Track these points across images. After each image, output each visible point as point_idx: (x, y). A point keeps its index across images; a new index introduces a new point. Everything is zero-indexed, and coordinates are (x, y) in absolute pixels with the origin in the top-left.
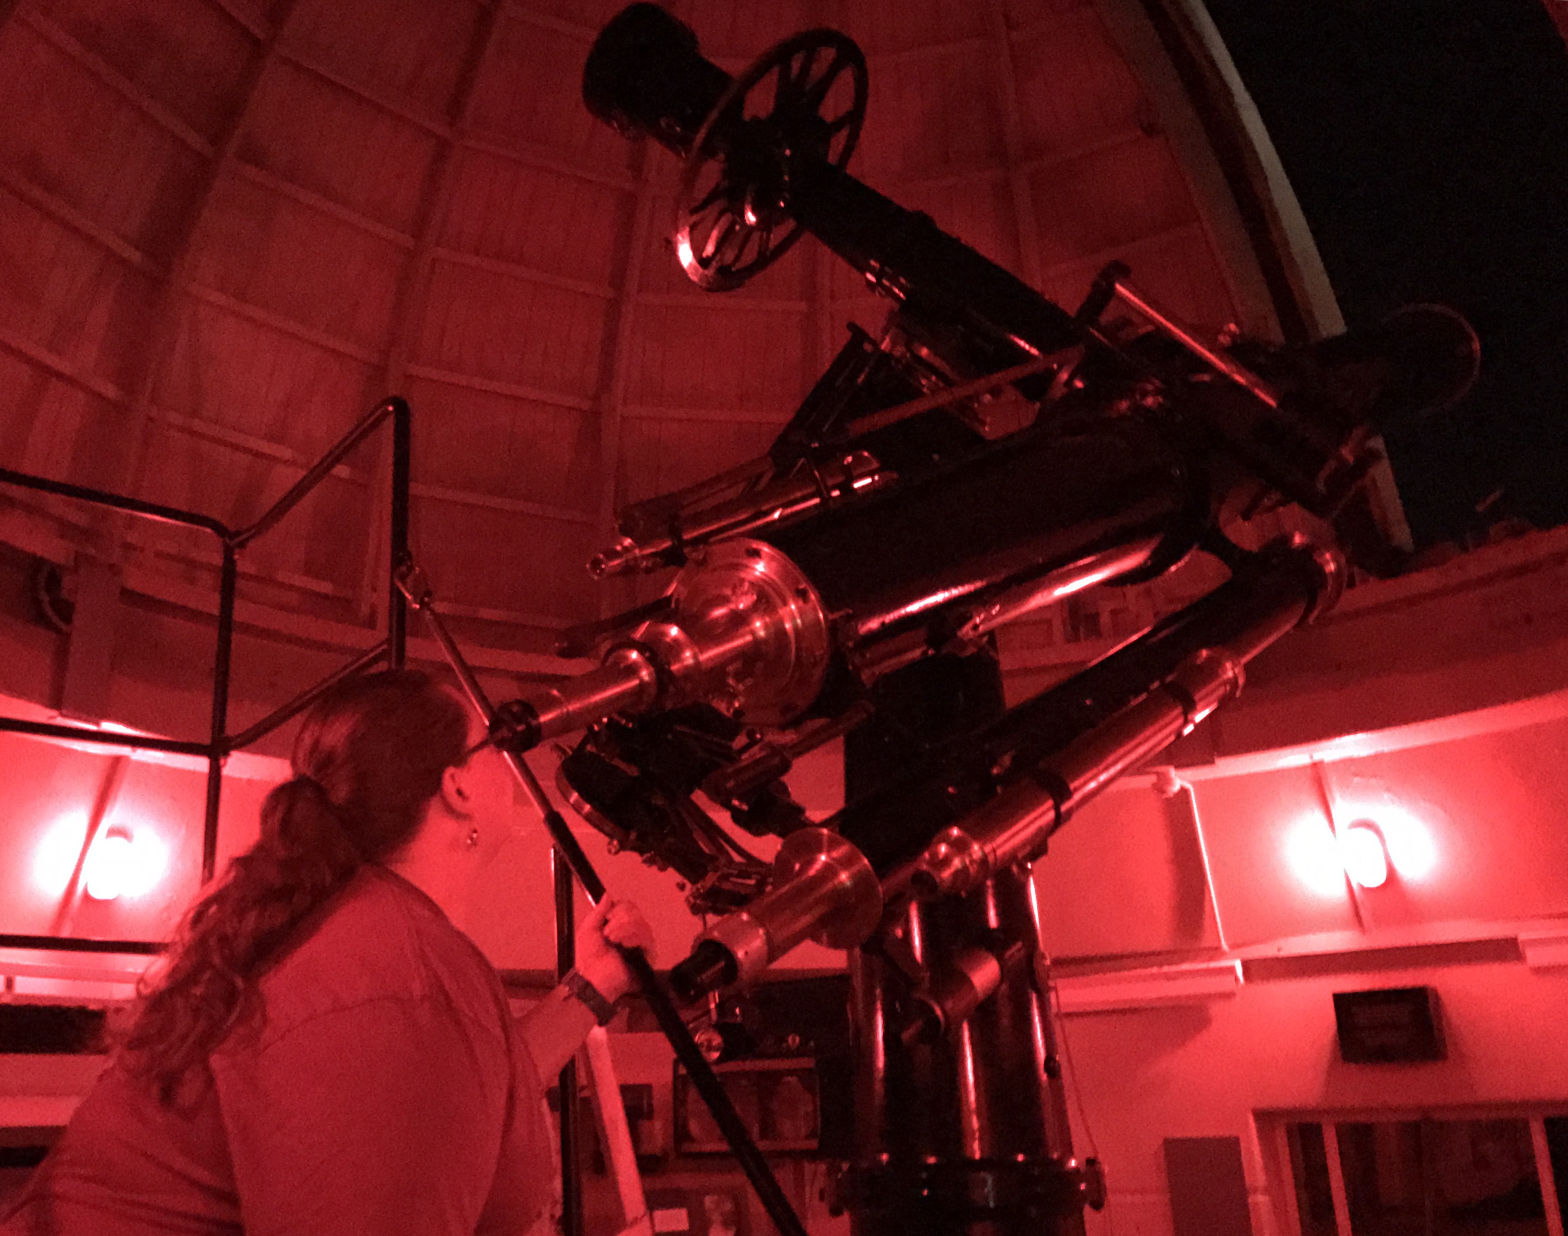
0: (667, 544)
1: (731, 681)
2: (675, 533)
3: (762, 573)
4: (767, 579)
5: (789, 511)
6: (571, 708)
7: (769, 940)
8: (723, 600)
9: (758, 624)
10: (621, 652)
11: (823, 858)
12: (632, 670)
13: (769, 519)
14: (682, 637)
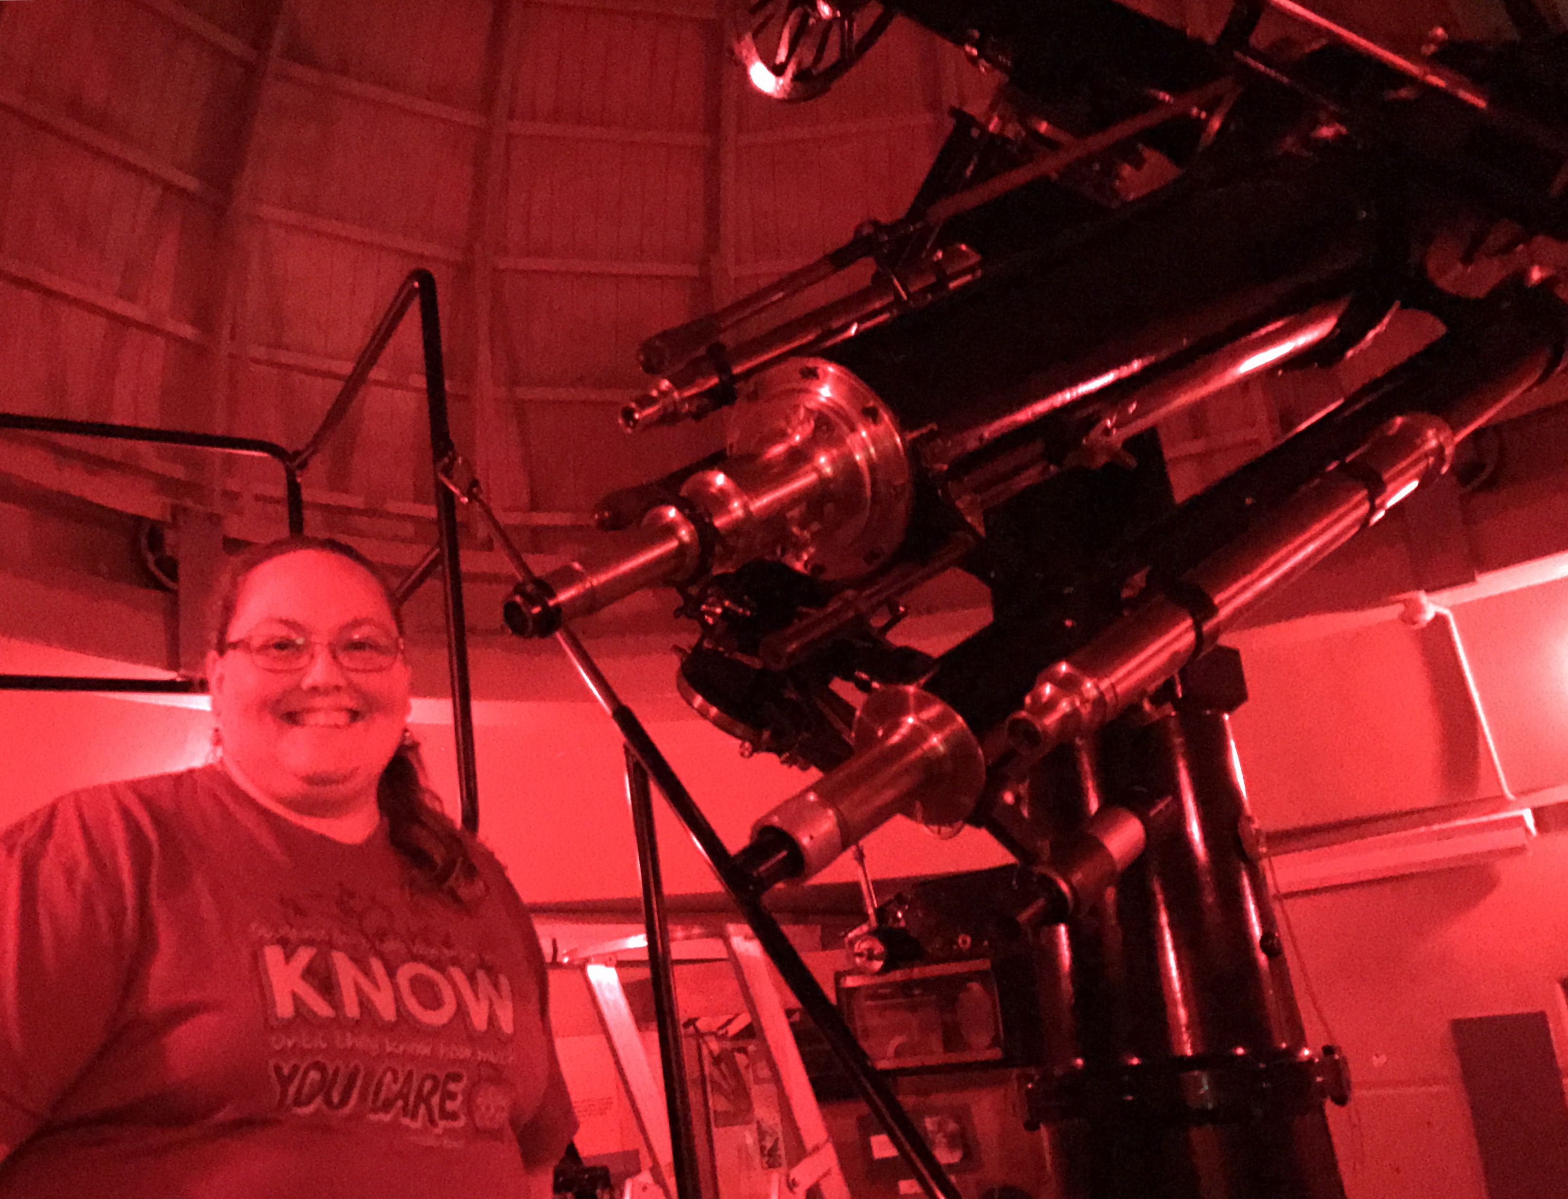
0: (714, 381)
1: (795, 530)
2: (723, 369)
3: (828, 398)
4: (836, 408)
5: (869, 324)
6: (595, 582)
7: (842, 823)
8: (782, 435)
9: (823, 460)
10: (655, 511)
11: (910, 720)
12: (670, 530)
13: (846, 335)
14: (730, 487)
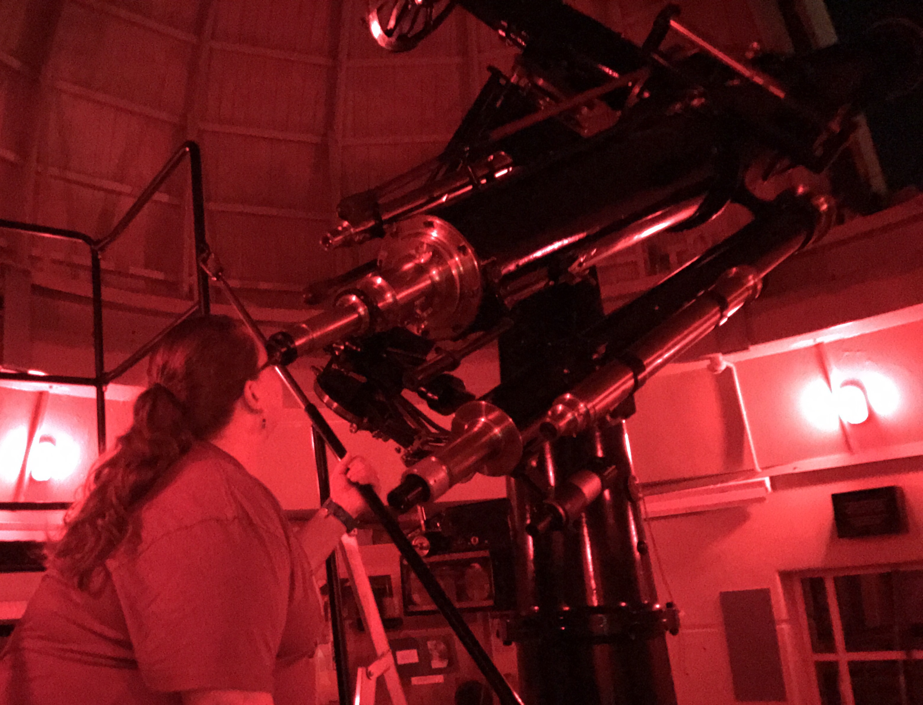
0: (371, 224)
1: (418, 311)
2: (377, 216)
3: (435, 237)
4: (439, 242)
5: (452, 195)
6: (315, 335)
7: (450, 473)
8: (410, 258)
9: (434, 272)
10: (347, 297)
11: (483, 420)
12: (353, 308)
13: (439, 202)
14: (385, 284)
